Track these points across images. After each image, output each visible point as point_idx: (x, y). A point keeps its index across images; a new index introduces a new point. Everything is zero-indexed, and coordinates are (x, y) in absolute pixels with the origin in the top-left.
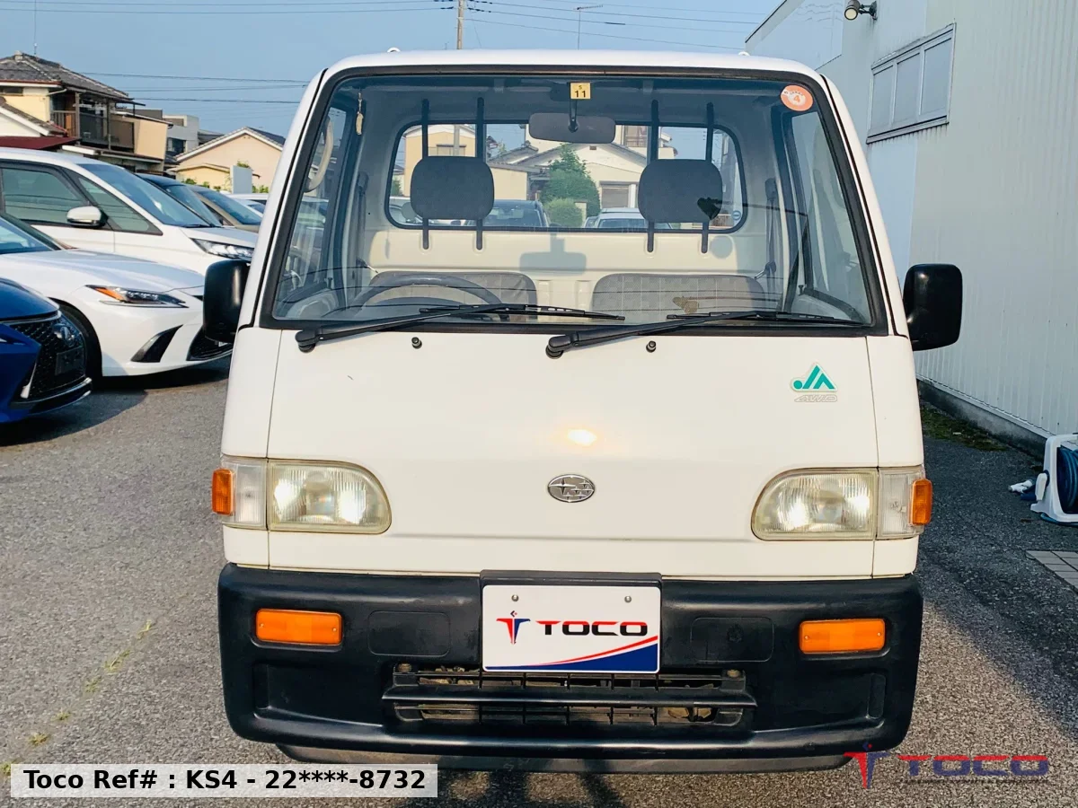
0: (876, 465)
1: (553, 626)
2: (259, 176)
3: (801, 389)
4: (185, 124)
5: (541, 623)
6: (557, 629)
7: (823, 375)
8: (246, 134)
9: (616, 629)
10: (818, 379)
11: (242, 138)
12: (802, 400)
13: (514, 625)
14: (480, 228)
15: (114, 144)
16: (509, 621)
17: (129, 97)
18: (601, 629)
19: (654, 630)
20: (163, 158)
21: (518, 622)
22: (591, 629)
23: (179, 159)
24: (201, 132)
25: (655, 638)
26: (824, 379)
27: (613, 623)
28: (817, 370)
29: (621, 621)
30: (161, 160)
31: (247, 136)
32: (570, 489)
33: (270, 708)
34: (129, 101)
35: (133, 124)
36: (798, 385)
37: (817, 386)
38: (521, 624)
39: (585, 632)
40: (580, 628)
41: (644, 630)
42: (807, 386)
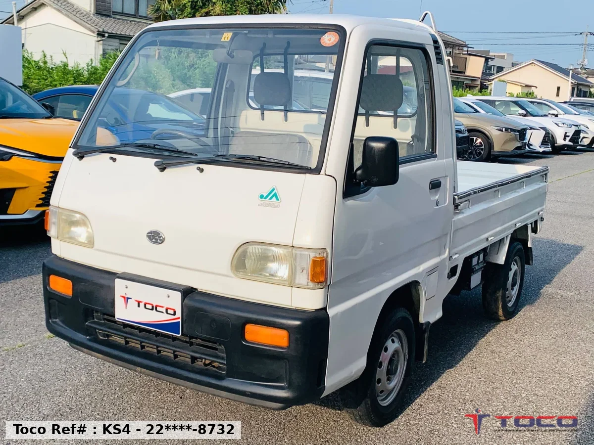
0: (292, 245)
1: (140, 303)
2: (536, 87)
3: (263, 199)
4: (505, 58)
5: (137, 301)
6: (142, 305)
7: (275, 193)
8: (533, 63)
9: (164, 310)
10: (273, 194)
11: (530, 66)
12: (262, 205)
13: (126, 299)
14: (286, 111)
15: (454, 70)
16: (124, 297)
17: (467, 44)
18: (158, 309)
19: (179, 314)
20: (480, 77)
21: (128, 298)
22: (154, 308)
23: (492, 78)
24: (514, 62)
25: (179, 318)
26: (275, 195)
27: (163, 307)
28: (273, 190)
29: (166, 306)
30: (479, 78)
31: (533, 64)
32: (155, 237)
33: (57, 320)
34: (466, 46)
35: (466, 58)
36: (262, 197)
37: (271, 199)
38: (129, 300)
39: (152, 309)
40: (150, 307)
41: (174, 314)
42: (266, 198)
